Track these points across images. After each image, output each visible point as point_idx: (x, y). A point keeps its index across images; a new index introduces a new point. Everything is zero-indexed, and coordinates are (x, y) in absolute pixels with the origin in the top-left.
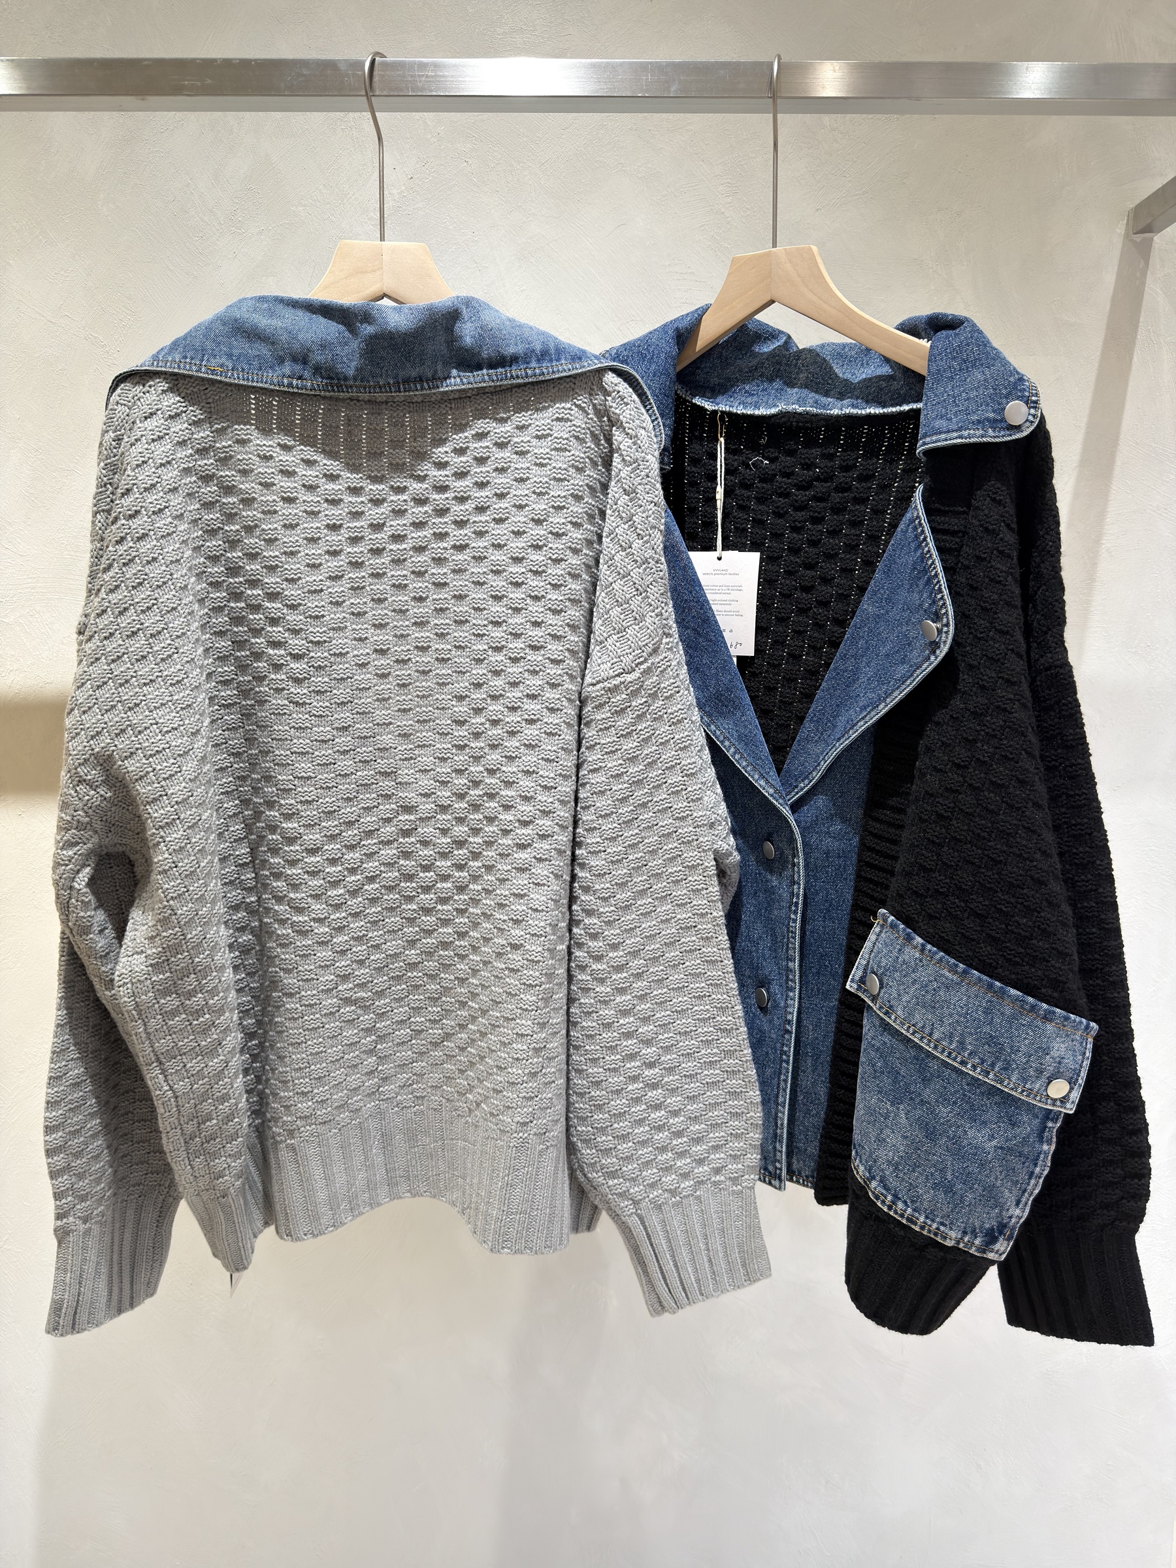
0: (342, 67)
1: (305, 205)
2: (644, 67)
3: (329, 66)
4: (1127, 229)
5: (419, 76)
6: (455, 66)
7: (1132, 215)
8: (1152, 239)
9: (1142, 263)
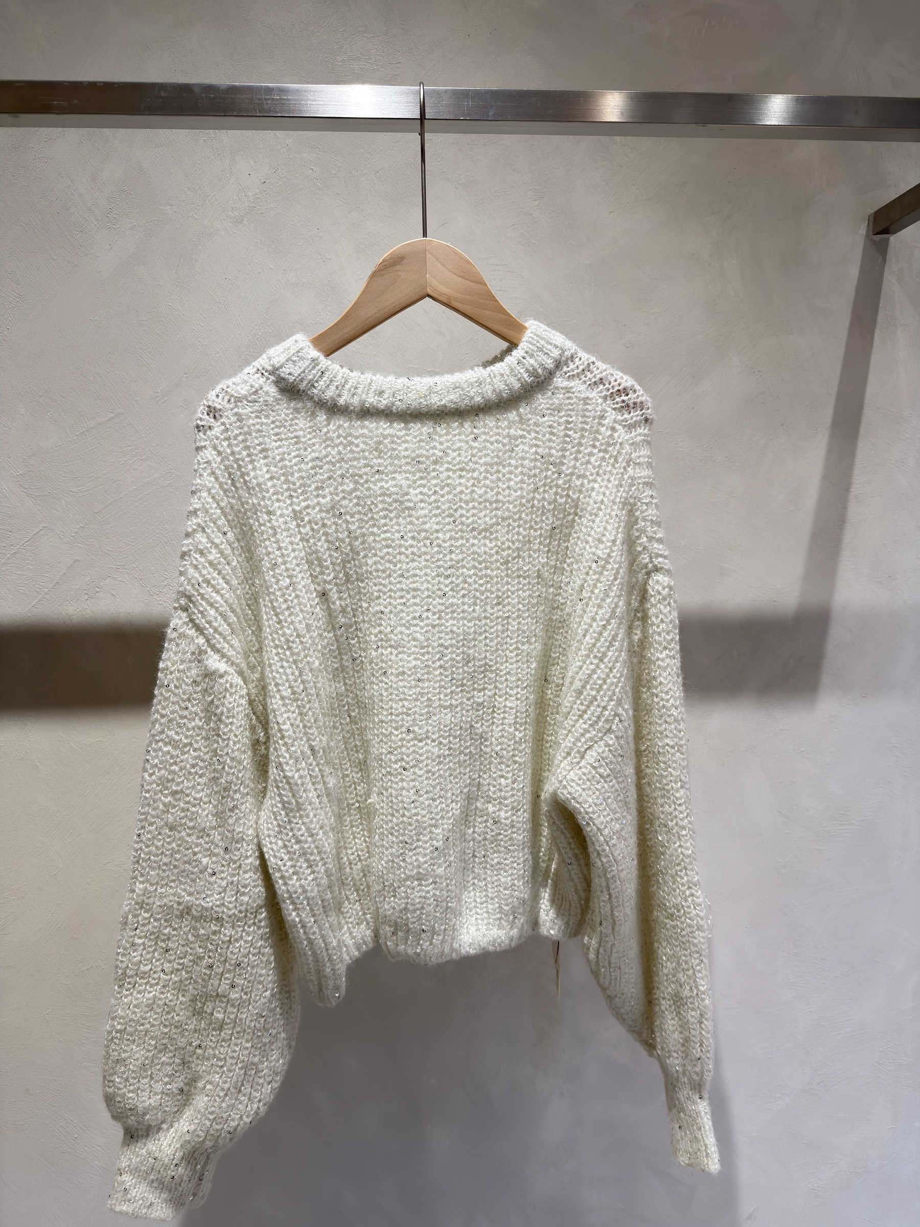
0: (197, 91)
1: (172, 205)
2: (465, 94)
3: (185, 89)
4: (868, 230)
5: (265, 99)
6: (297, 90)
7: (871, 220)
8: (888, 239)
9: (880, 260)
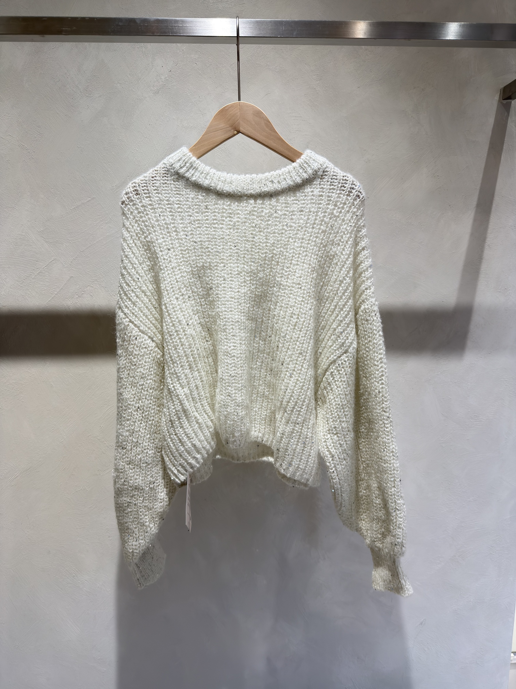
2: (281, 23)
3: (132, 21)
4: (500, 98)
5: (174, 26)
6: (191, 22)
7: (502, 91)
8: (511, 102)
9: (506, 114)
